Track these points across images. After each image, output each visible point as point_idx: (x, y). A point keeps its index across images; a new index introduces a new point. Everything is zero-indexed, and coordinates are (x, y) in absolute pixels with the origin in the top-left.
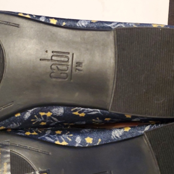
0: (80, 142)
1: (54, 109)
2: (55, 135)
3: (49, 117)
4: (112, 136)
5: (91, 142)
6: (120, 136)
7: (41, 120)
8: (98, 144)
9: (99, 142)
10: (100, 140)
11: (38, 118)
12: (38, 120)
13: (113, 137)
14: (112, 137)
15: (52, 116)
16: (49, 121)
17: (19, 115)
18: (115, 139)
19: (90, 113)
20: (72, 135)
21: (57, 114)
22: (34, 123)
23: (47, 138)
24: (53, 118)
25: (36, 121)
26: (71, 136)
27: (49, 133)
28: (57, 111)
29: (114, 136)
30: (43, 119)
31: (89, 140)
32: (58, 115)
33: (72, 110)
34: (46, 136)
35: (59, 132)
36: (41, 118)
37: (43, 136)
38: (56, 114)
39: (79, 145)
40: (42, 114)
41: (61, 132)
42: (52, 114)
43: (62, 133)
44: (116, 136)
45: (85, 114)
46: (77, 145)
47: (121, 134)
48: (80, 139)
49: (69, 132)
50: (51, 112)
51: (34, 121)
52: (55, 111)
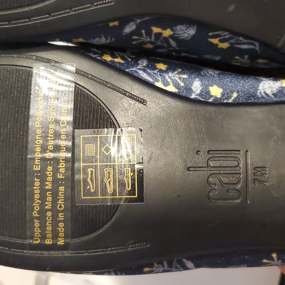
0: (198, 92)
1: (181, 26)
2: (156, 71)
3: (165, 37)
4: (258, 92)
5: (219, 96)
6: (273, 94)
7: (149, 39)
8: (230, 101)
9: (233, 98)
10: (235, 95)
11: (146, 35)
12: (145, 39)
13: (260, 93)
14: (258, 94)
15: (171, 36)
16: (161, 44)
17: (116, 23)
18: (263, 97)
19: (239, 46)
20: (185, 76)
21: (181, 35)
22: (134, 43)
23: (141, 72)
24: (170, 40)
25: (140, 39)
26: (184, 79)
27: (145, 65)
28: (182, 30)
29: (262, 91)
30: (153, 38)
31: (216, 91)
32: (181, 38)
33: (210, 34)
34: (140, 69)
35: (162, 66)
36: (151, 38)
37: (134, 69)
38: (179, 36)
39: (197, 97)
40: (156, 30)
41: (166, 66)
42: (172, 33)
43: (167, 68)
44: (265, 93)
45: (228, 45)
46: (193, 96)
47: (275, 90)
48: (199, 86)
49: (180, 70)
50: (172, 30)
51: (136, 40)
52: (180, 29)
